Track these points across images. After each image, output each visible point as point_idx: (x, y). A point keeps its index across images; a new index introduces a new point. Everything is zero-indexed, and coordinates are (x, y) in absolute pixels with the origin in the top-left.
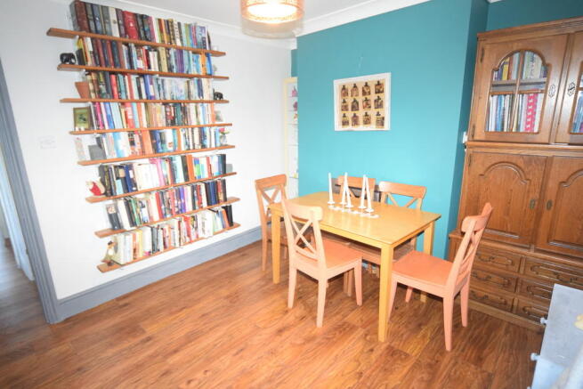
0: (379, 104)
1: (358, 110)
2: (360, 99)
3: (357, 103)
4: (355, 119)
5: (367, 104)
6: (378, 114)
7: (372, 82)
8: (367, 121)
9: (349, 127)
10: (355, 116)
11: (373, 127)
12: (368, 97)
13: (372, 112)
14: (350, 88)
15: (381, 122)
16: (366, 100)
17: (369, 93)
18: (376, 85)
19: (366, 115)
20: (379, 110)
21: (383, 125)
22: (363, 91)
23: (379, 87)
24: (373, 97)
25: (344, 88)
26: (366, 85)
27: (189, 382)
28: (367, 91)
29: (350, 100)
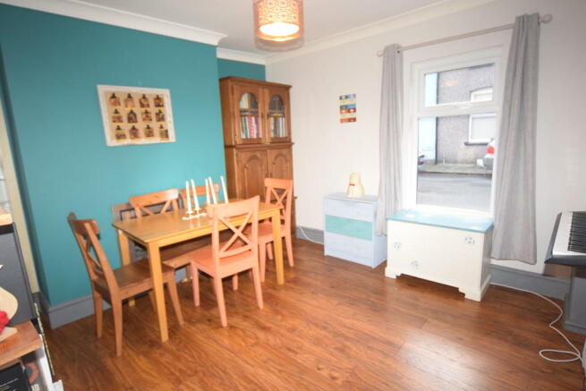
0: (160, 117)
1: (136, 122)
2: (138, 111)
3: (135, 115)
4: (134, 133)
5: (147, 116)
6: (161, 127)
7: (150, 95)
8: (149, 133)
9: (128, 141)
10: (134, 128)
11: (157, 140)
12: (149, 110)
13: (155, 125)
14: (122, 98)
15: (165, 134)
16: (146, 112)
17: (148, 106)
18: (155, 99)
19: (148, 127)
20: (162, 123)
21: (167, 136)
22: (141, 103)
23: (159, 101)
24: (153, 110)
25: (114, 96)
26: (144, 97)
27: (334, 378)
28: (145, 103)
29: (124, 111)
